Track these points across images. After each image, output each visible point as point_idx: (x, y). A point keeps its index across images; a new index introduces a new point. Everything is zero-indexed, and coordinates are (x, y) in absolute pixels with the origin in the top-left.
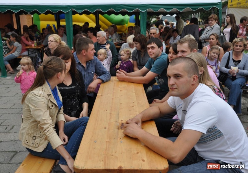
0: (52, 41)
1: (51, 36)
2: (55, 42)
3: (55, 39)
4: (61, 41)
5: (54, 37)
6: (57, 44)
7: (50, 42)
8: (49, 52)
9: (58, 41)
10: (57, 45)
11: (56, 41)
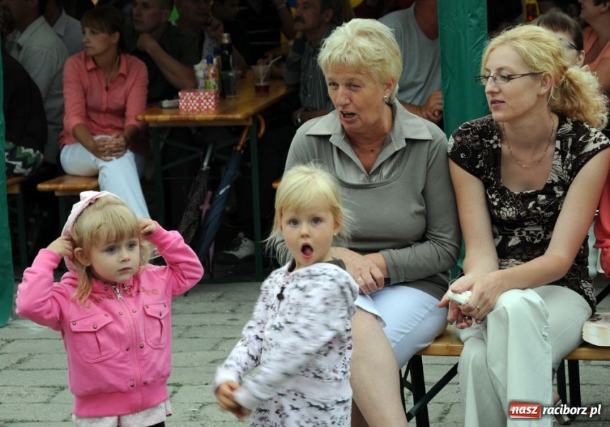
0: (509, 78)
1: (502, 44)
2: (528, 79)
3: (525, 61)
4: (565, 68)
5: (523, 46)
6: (544, 90)
7: (499, 81)
8: (486, 153)
9: (551, 69)
10: (539, 96)
11: (535, 74)
